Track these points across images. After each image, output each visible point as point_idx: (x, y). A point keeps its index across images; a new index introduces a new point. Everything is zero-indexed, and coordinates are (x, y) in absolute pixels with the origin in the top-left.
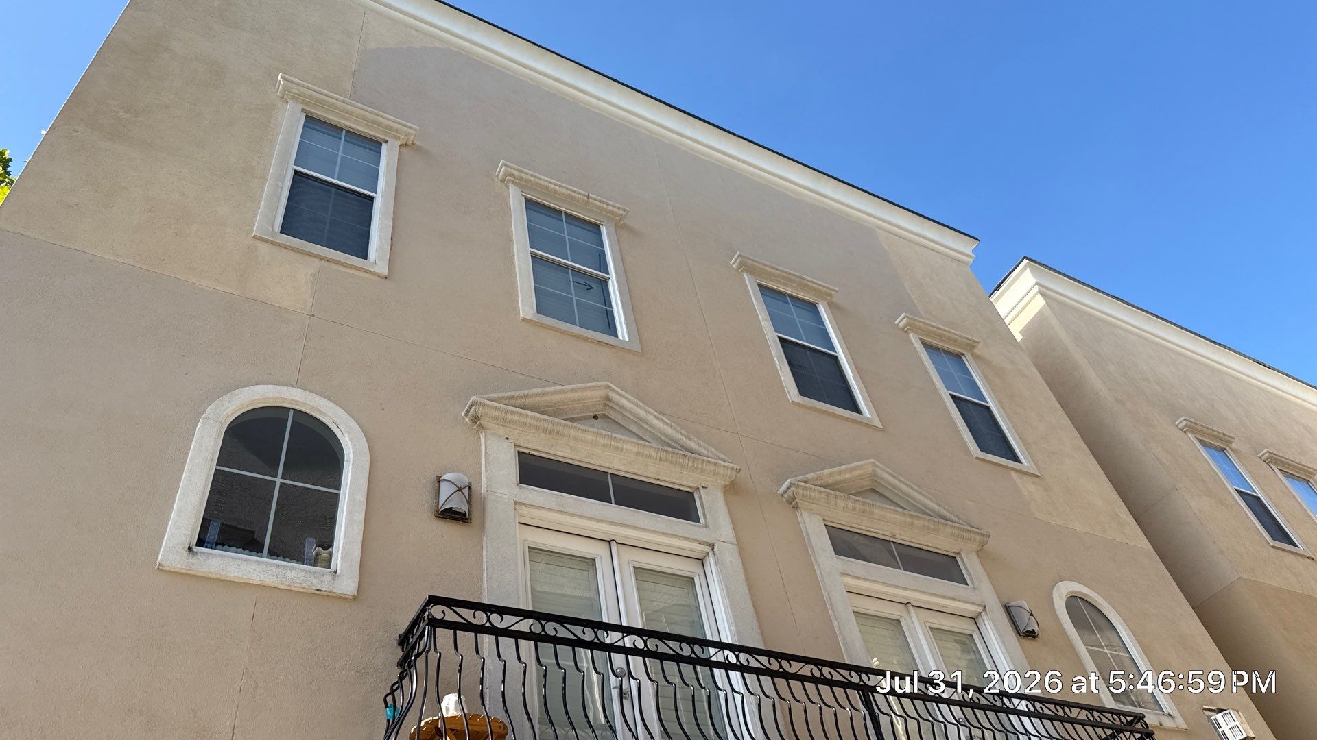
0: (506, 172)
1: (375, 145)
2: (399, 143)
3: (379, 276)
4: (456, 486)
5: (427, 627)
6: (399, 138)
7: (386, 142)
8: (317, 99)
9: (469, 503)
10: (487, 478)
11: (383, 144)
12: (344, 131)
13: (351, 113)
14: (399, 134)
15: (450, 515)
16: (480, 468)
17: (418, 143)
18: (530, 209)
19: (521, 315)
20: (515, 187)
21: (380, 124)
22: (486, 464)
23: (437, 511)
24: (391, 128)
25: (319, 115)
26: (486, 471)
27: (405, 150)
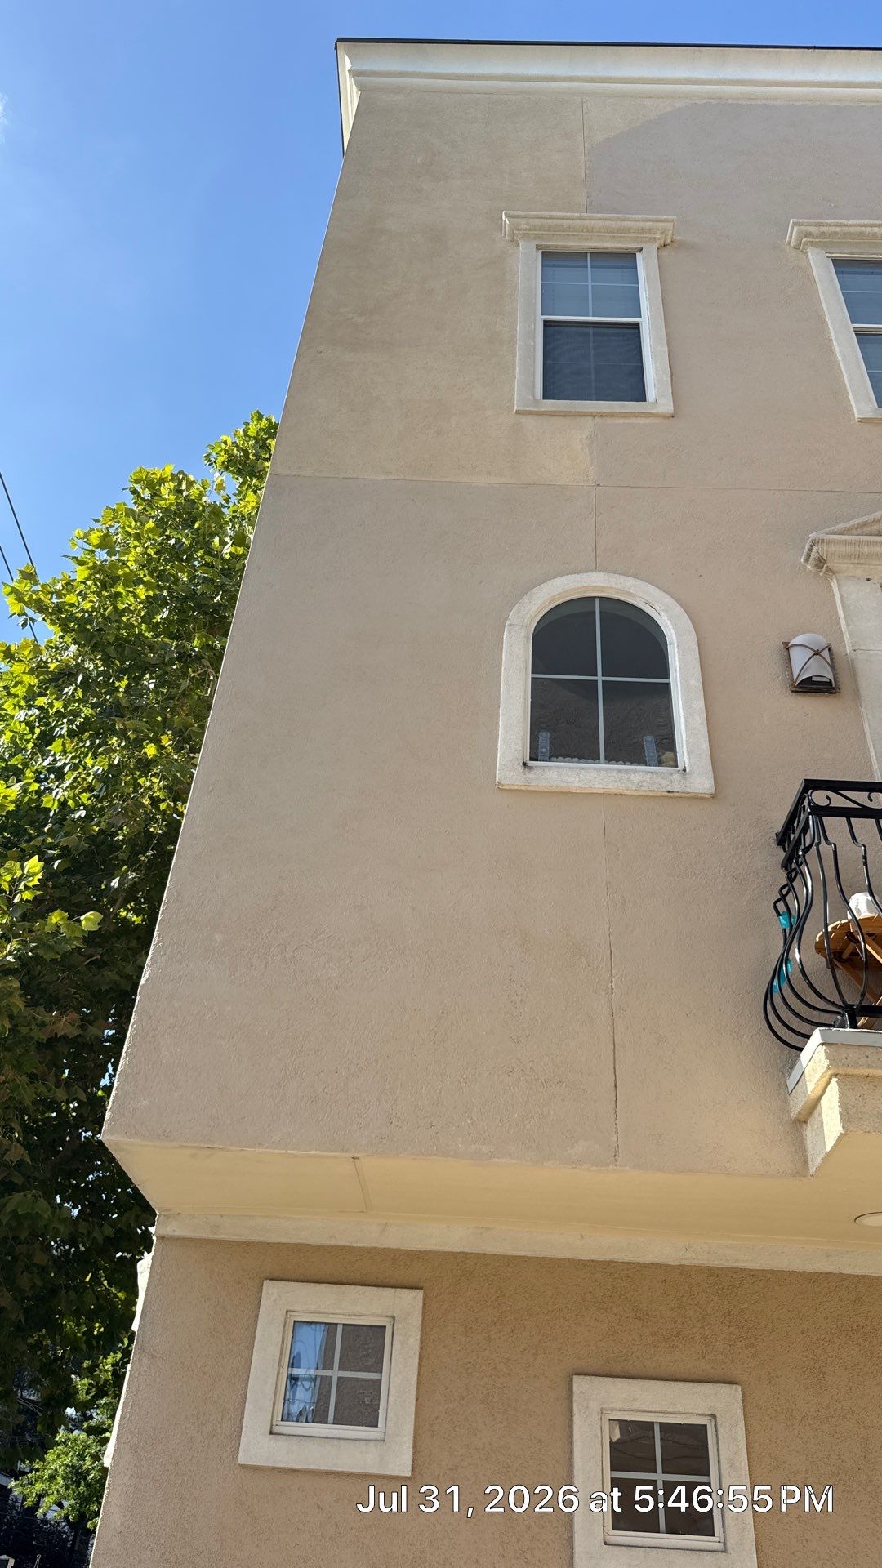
0: (799, 233)
1: (627, 259)
2: (656, 246)
3: (663, 416)
4: (811, 649)
5: (810, 816)
6: (655, 239)
7: (641, 250)
8: (550, 226)
9: (833, 668)
10: (850, 634)
11: (638, 254)
12: (589, 255)
13: (591, 230)
14: (653, 234)
15: (809, 687)
16: (839, 623)
17: (677, 238)
18: (842, 273)
19: (857, 416)
20: (816, 250)
21: (628, 230)
22: (845, 618)
23: (792, 684)
24: (642, 231)
25: (556, 247)
26: (848, 625)
27: (665, 252)
